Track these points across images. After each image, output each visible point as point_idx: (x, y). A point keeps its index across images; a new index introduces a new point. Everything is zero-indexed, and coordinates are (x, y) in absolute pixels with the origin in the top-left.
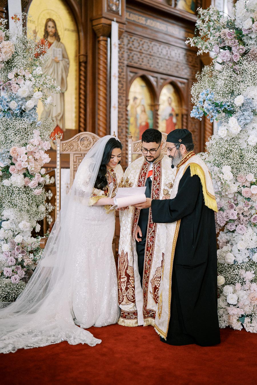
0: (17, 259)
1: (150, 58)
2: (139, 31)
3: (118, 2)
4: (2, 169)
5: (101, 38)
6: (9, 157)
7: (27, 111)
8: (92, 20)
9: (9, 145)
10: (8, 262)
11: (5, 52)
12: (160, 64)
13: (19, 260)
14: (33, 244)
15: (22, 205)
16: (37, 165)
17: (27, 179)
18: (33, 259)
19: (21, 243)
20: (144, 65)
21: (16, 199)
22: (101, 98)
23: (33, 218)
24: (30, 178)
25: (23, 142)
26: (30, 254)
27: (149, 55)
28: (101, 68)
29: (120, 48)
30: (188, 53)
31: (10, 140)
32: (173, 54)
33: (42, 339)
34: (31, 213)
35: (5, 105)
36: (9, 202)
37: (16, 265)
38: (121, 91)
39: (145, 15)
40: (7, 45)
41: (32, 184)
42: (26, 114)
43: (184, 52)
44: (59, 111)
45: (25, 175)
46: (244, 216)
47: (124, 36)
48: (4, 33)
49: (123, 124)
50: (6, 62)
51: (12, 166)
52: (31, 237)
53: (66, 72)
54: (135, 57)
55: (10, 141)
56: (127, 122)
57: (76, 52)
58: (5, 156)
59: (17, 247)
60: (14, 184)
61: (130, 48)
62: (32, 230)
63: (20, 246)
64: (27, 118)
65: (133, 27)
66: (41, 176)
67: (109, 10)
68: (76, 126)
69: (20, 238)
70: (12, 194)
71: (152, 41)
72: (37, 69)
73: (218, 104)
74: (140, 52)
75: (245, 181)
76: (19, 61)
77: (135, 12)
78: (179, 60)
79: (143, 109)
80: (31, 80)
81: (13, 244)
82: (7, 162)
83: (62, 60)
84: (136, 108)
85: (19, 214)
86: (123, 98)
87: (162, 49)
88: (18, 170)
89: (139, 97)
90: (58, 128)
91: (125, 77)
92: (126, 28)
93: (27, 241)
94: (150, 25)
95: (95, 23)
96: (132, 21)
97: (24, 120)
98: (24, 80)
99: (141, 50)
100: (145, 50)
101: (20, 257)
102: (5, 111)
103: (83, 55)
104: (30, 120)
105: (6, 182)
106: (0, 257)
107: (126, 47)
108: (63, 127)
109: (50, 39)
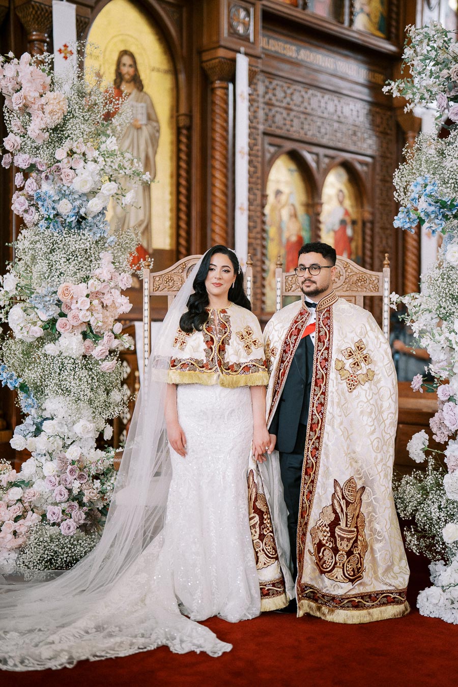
0: (70, 491)
1: (306, 119)
2: (285, 70)
3: (247, 19)
4: (43, 324)
5: (218, 84)
6: (56, 302)
7: (90, 219)
8: (200, 53)
9: (57, 280)
10: (54, 495)
11: (50, 113)
12: (323, 130)
13: (74, 492)
14: (100, 462)
15: (80, 390)
17: (88, 342)
18: (99, 490)
19: (79, 461)
20: (295, 132)
21: (69, 380)
22: (218, 193)
23: (100, 414)
24: (95, 341)
25: (81, 274)
26: (94, 480)
27: (304, 113)
28: (218, 138)
29: (252, 101)
30: (374, 109)
31: (58, 271)
32: (347, 110)
33: (122, 642)
34: (96, 405)
35: (49, 206)
36: (56, 384)
37: (68, 501)
38: (254, 180)
39: (294, 42)
40: (55, 99)
41: (98, 351)
42: (87, 223)
43: (367, 107)
44: (141, 217)
45: (85, 336)
48: (50, 77)
49: (256, 238)
50: (53, 130)
51: (61, 318)
52: (96, 448)
53: (153, 146)
54: (278, 118)
55: (59, 273)
56: (265, 235)
57: (172, 110)
58: (50, 301)
59: (70, 467)
60: (65, 352)
61: (270, 102)
62: (97, 436)
63: (76, 465)
64: (90, 230)
65: (275, 63)
66: (113, 336)
67: (232, 33)
68: (171, 245)
69: (76, 450)
70: (60, 370)
71: (308, 89)
72: (108, 142)
73: (446, 202)
74: (286, 109)
76: (76, 127)
77: (277, 36)
78: (357, 123)
79: (293, 212)
80: (96, 162)
81: (63, 461)
82: (54, 311)
83: (146, 125)
84: (280, 211)
85: (74, 406)
86: (256, 191)
87: (326, 103)
88: (73, 326)
89: (285, 189)
91: (260, 154)
92: (263, 64)
93: (88, 456)
94: (306, 59)
95: (206, 56)
96: (272, 51)
97: (84, 235)
98: (85, 161)
99: (289, 104)
100: (295, 105)
101: (76, 486)
102: (49, 217)
103: (185, 115)
104: (94, 233)
105: (50, 348)
106: (40, 487)
107: (261, 99)
108: (148, 246)
109: (125, 87)
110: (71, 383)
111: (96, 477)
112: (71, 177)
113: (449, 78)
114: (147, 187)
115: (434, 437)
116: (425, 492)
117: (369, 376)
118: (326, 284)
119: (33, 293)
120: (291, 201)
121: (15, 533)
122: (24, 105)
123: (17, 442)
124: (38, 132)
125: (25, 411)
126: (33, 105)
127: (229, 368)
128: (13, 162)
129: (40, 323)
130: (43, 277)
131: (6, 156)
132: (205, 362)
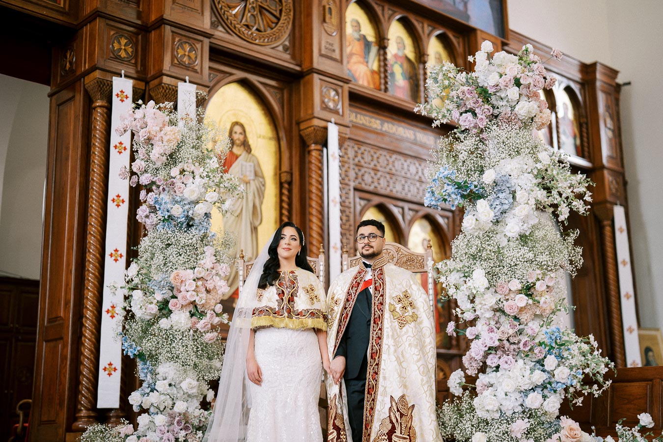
0: (177, 439)
1: (391, 178)
2: (372, 139)
3: (336, 97)
4: (158, 304)
5: (313, 147)
6: (169, 286)
7: (196, 219)
8: (298, 124)
10: (163, 441)
11: (167, 141)
12: (406, 188)
13: (180, 440)
14: (202, 416)
16: (210, 299)
17: (194, 319)
19: (184, 414)
20: (381, 188)
22: (314, 235)
24: (200, 318)
26: (197, 431)
27: (389, 173)
28: (314, 190)
29: (343, 163)
35: (165, 209)
36: (167, 352)
38: (347, 227)
39: (379, 117)
40: (171, 131)
41: (202, 325)
42: (194, 223)
45: (192, 314)
46: (510, 344)
47: (348, 145)
48: (168, 117)
51: (172, 300)
52: (200, 409)
53: (259, 197)
54: (367, 178)
55: (171, 264)
57: (276, 168)
58: (164, 284)
59: (177, 419)
60: (176, 326)
61: (359, 164)
63: (182, 417)
64: (196, 229)
65: (362, 133)
66: (215, 314)
67: (324, 108)
69: (183, 405)
70: (171, 340)
71: (393, 154)
73: (460, 184)
74: (373, 169)
75: (507, 291)
77: (364, 112)
80: (202, 177)
81: (173, 416)
83: (254, 180)
85: (182, 368)
86: (348, 236)
87: (408, 166)
88: (182, 305)
91: (352, 205)
92: (350, 132)
94: (389, 131)
95: (302, 126)
96: (360, 124)
97: (192, 233)
98: (193, 177)
99: (375, 166)
100: (381, 167)
101: (181, 435)
102: (165, 218)
103: (286, 172)
104: (200, 230)
105: (164, 323)
106: (152, 437)
107: (351, 161)
109: (236, 150)
111: (199, 428)
112: (182, 189)
113: (458, 97)
114: (254, 229)
115: (467, 371)
117: (414, 318)
118: (380, 250)
119: (151, 281)
122: (148, 138)
123: (135, 399)
127: (299, 314)
128: (138, 182)
129: (155, 302)
131: (134, 177)
132: (277, 310)
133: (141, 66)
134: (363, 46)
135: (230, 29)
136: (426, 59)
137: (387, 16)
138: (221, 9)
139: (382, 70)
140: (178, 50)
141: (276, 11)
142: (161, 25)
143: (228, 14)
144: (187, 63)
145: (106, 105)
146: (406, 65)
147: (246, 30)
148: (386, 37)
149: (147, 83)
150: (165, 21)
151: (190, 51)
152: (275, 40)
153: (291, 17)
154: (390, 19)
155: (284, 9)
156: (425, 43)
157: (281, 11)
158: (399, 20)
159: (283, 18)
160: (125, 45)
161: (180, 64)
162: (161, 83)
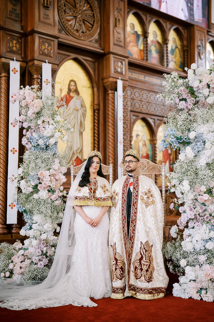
0: (42, 251)
1: (149, 105)
2: (139, 85)
3: (122, 66)
4: (33, 187)
5: (110, 91)
6: (38, 178)
7: (50, 146)
8: (103, 79)
9: (38, 170)
10: (36, 253)
11: (36, 107)
12: (156, 109)
13: (44, 252)
14: (54, 240)
15: (46, 212)
16: (57, 184)
17: (50, 193)
18: (53, 251)
19: (46, 240)
20: (144, 110)
22: (110, 136)
23: (55, 221)
24: (53, 193)
25: (48, 167)
26: (52, 247)
27: (148, 102)
28: (110, 113)
29: (125, 98)
34: (53, 218)
35: (35, 142)
36: (37, 210)
37: (42, 255)
38: (127, 130)
39: (143, 74)
40: (37, 102)
41: (54, 197)
42: (49, 148)
44: (79, 146)
45: (49, 191)
46: (200, 217)
47: (128, 89)
48: (36, 94)
50: (36, 113)
51: (39, 184)
52: (53, 236)
53: (84, 117)
54: (137, 104)
55: (39, 167)
57: (91, 102)
58: (35, 177)
59: (42, 242)
60: (41, 197)
61: (133, 98)
62: (54, 231)
63: (44, 241)
64: (50, 151)
65: (135, 82)
66: (60, 191)
67: (116, 72)
69: (45, 236)
70: (39, 204)
71: (150, 92)
72: (57, 117)
73: (178, 137)
74: (140, 101)
75: (199, 191)
76: (46, 112)
77: (135, 72)
78: (172, 105)
80: (53, 125)
81: (40, 240)
82: (37, 182)
83: (81, 109)
84: (138, 143)
85: (44, 218)
86: (127, 135)
88: (44, 187)
89: (141, 134)
90: (78, 159)
91: (129, 119)
92: (129, 83)
93: (50, 238)
94: (148, 80)
95: (105, 81)
96: (133, 78)
97: (48, 152)
98: (49, 124)
99: (141, 99)
100: (144, 99)
101: (45, 249)
102: (35, 146)
103: (96, 104)
104: (52, 152)
105: (35, 196)
106: (31, 250)
107: (129, 97)
108: (82, 158)
109: (72, 94)
110: (43, 209)
112: (43, 131)
113: (178, 92)
115: (179, 227)
116: (176, 248)
117: (153, 202)
118: (135, 168)
119: (29, 175)
120: (143, 138)
121: (21, 268)
122: (27, 104)
123: (23, 232)
124: (31, 114)
125: (26, 220)
126: (30, 104)
127: (98, 199)
128: (22, 126)
129: (31, 186)
130: (33, 169)
131: (20, 123)
132: (89, 197)
133: (24, 54)
134: (136, 37)
135: (68, 33)
136: (167, 42)
137: (148, 20)
138: (64, 22)
139: (145, 49)
140: (42, 46)
141: (91, 21)
142: (33, 33)
143: (67, 25)
144: (46, 53)
145: (7, 75)
146: (157, 46)
147: (76, 32)
148: (147, 32)
149: (27, 63)
150: (35, 31)
151: (48, 47)
152: (91, 37)
153: (99, 24)
154: (150, 22)
155: (95, 20)
156: (167, 34)
157: (94, 21)
158: (155, 22)
159: (95, 25)
160: (16, 44)
161: (43, 53)
162: (34, 64)
